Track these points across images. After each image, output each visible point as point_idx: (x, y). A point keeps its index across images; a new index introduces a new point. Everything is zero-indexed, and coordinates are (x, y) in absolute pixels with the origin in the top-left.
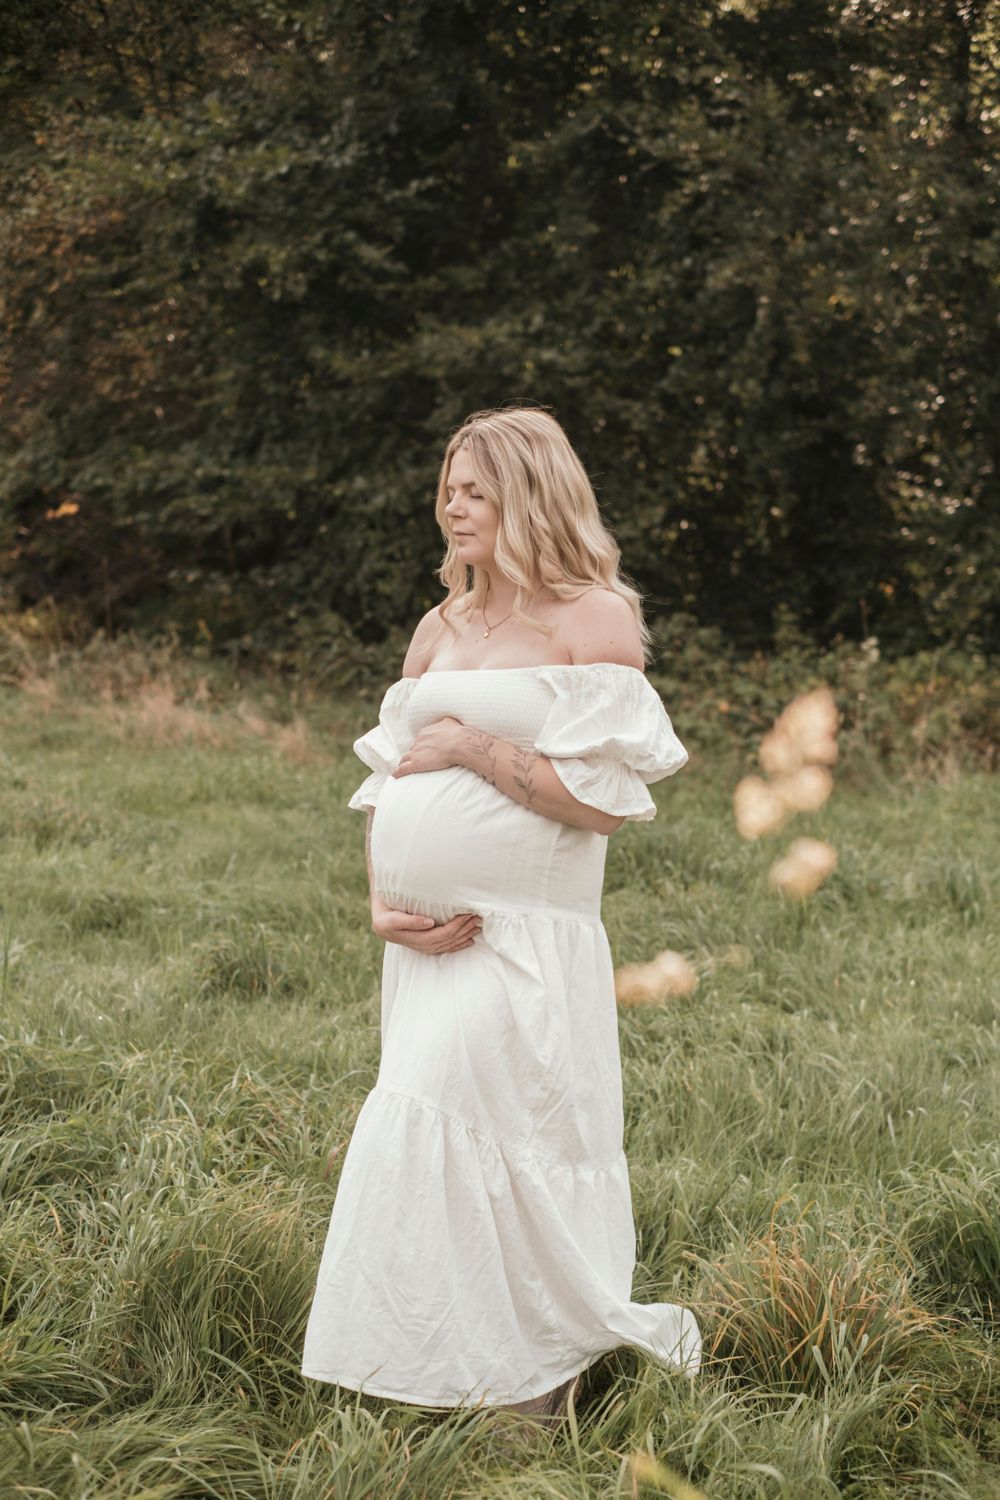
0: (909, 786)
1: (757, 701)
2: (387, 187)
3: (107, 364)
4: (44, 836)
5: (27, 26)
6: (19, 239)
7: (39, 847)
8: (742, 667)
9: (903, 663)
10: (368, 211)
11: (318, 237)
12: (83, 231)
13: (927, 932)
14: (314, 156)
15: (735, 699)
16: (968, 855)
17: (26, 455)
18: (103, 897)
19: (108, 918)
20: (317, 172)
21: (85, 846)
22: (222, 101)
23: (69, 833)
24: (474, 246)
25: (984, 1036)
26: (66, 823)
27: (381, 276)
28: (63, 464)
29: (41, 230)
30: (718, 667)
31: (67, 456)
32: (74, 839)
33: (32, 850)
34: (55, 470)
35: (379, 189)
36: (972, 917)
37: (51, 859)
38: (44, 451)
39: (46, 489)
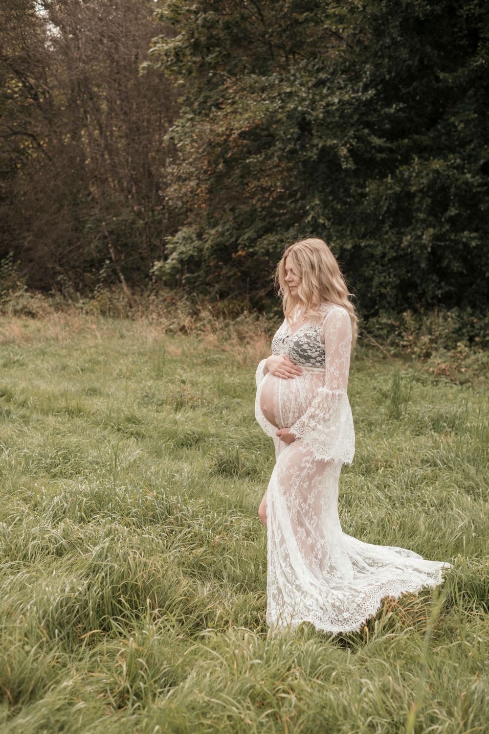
2: (381, 106)
4: (179, 405)
7: (176, 410)
10: (373, 118)
12: (243, 129)
17: (219, 228)
21: (194, 409)
23: (190, 404)
26: (190, 399)
28: (236, 233)
31: (237, 229)
32: (191, 407)
33: (172, 411)
34: (231, 235)
35: (379, 108)
37: (179, 416)
38: (227, 227)
39: (227, 244)
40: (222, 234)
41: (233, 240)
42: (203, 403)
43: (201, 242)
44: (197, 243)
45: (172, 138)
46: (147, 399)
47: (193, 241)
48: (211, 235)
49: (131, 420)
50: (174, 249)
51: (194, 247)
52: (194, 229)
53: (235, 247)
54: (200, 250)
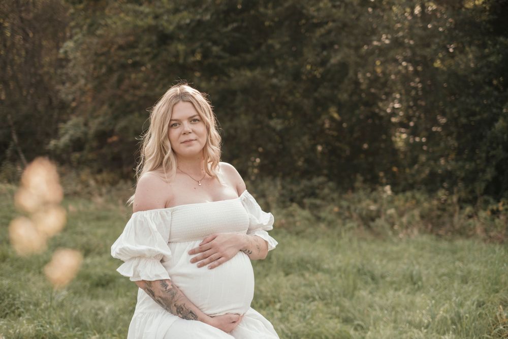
0: (401, 239)
1: (349, 208)
2: (222, 27)
3: (127, 88)
6: (99, 45)
8: (344, 196)
9: (401, 196)
10: (215, 36)
13: (400, 293)
14: (198, 17)
15: (341, 207)
16: (418, 263)
17: (101, 119)
19: (103, 283)
20: (200, 23)
24: (252, 49)
25: (418, 334)
27: (220, 57)
28: (113, 123)
29: (107, 43)
30: (335, 196)
31: (114, 119)
32: (97, 253)
34: (110, 124)
35: (220, 29)
36: (419, 287)
38: (107, 118)
39: (107, 130)
40: (102, 123)
41: (111, 127)
43: (86, 128)
44: (83, 128)
45: (66, 52)
47: (80, 127)
48: (94, 123)
50: (66, 133)
51: (81, 131)
52: (81, 120)
53: (111, 133)
54: (86, 134)
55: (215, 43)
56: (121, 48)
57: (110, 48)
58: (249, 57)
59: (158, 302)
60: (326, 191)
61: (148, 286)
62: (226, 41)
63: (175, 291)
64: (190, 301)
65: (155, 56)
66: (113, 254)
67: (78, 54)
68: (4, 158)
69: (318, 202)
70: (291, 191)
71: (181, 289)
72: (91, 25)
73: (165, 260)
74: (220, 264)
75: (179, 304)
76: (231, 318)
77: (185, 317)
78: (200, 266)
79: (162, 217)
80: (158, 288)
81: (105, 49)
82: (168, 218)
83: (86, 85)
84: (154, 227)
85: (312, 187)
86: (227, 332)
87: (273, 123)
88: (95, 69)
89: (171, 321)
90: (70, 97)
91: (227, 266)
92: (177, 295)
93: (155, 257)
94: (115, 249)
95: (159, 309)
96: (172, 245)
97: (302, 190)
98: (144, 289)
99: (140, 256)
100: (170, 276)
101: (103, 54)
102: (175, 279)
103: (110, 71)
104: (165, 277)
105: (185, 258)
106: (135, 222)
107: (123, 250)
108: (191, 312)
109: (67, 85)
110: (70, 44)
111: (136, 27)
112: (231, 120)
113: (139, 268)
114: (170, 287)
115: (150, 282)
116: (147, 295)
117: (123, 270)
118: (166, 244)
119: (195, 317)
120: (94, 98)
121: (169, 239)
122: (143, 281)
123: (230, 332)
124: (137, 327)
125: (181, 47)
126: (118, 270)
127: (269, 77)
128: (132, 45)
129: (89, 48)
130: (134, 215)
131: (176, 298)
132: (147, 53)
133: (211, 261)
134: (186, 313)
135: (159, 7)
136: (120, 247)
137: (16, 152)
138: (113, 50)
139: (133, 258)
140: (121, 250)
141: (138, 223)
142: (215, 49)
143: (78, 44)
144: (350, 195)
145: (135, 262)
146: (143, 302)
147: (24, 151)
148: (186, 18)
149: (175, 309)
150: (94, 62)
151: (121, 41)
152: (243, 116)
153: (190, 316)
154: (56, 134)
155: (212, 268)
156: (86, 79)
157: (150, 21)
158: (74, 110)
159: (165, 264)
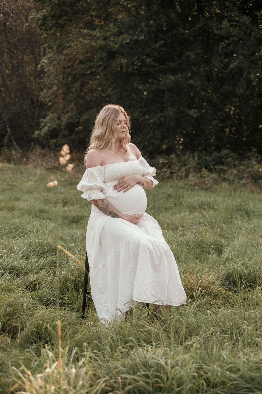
3: (87, 91)
4: (65, 203)
5: (68, 9)
6: (66, 61)
8: (243, 163)
10: (149, 51)
11: (136, 58)
12: (81, 59)
14: (136, 38)
15: (239, 170)
17: (70, 114)
18: (75, 216)
19: (76, 220)
20: (136, 41)
22: (114, 25)
23: (71, 203)
24: (176, 58)
26: (70, 201)
27: (152, 66)
28: (78, 116)
29: (71, 59)
30: (237, 163)
31: (79, 114)
32: (72, 204)
33: (62, 206)
34: (76, 117)
35: (151, 45)
37: (66, 208)
38: (74, 113)
39: (74, 122)
40: (71, 117)
41: (77, 120)
42: (77, 202)
43: (59, 121)
44: (57, 121)
45: (42, 66)
46: (47, 202)
47: (55, 121)
48: (65, 118)
49: (41, 211)
50: (45, 125)
51: (56, 124)
52: (55, 115)
53: (77, 124)
54: (59, 125)
55: (148, 56)
56: (81, 62)
57: (74, 63)
58: (173, 65)
59: (101, 210)
60: (229, 159)
61: (96, 202)
62: (156, 54)
63: (108, 204)
64: (116, 209)
65: (106, 67)
66: (79, 189)
67: (51, 68)
68: (3, 145)
69: (225, 168)
70: (206, 160)
71: (111, 203)
72: (59, 46)
73: (103, 190)
74: (128, 189)
75: (110, 210)
76: (135, 217)
77: (113, 217)
78: (119, 191)
79: (100, 170)
80: (100, 203)
81: (70, 64)
82: (103, 171)
83: (58, 90)
84: (96, 175)
85: (221, 158)
86: (134, 224)
87: (191, 112)
88: (63, 78)
89: (107, 219)
90: (47, 100)
91: (131, 191)
92: (109, 206)
93: (98, 189)
94: (79, 187)
95: (101, 214)
96: (106, 183)
97: (213, 160)
98: (94, 204)
99: (91, 189)
100: (106, 197)
101: (69, 67)
102: (108, 199)
103: (75, 79)
104: (103, 197)
105: (112, 188)
106: (87, 173)
107: (83, 186)
108: (116, 214)
109: (45, 91)
110: (44, 60)
111: (92, 47)
112: (162, 112)
113: (91, 194)
114: (106, 202)
115: (96, 200)
116: (96, 207)
117: (84, 196)
118: (103, 183)
119: (118, 217)
120: (64, 99)
121: (104, 181)
122: (93, 200)
123: (136, 223)
124: (92, 222)
125: (124, 61)
126: (81, 196)
127: (188, 79)
128: (89, 60)
129: (59, 63)
130: (87, 170)
131: (109, 208)
132: (100, 65)
133: (124, 188)
134: (114, 214)
135: (108, 31)
136: (81, 185)
137: (10, 140)
138: (75, 64)
139: (88, 190)
140: (82, 186)
141: (89, 173)
142: (148, 60)
143: (51, 61)
144: (246, 162)
145: (89, 192)
146: (94, 211)
147: (16, 140)
148: (126, 38)
149: (108, 213)
150: (63, 73)
151: (81, 57)
152: (169, 109)
153: (116, 216)
154: (38, 127)
155: (125, 192)
156: (58, 86)
157: (101, 42)
158: (49, 108)
159: (103, 192)
